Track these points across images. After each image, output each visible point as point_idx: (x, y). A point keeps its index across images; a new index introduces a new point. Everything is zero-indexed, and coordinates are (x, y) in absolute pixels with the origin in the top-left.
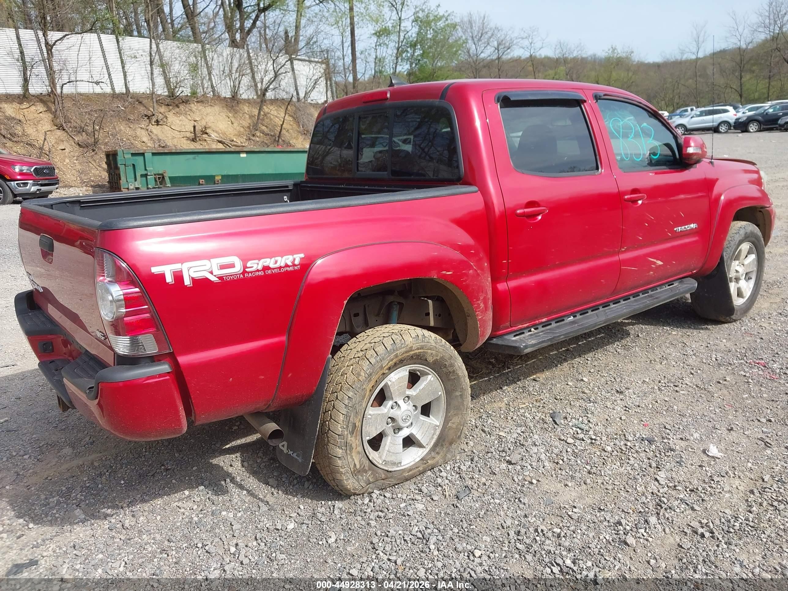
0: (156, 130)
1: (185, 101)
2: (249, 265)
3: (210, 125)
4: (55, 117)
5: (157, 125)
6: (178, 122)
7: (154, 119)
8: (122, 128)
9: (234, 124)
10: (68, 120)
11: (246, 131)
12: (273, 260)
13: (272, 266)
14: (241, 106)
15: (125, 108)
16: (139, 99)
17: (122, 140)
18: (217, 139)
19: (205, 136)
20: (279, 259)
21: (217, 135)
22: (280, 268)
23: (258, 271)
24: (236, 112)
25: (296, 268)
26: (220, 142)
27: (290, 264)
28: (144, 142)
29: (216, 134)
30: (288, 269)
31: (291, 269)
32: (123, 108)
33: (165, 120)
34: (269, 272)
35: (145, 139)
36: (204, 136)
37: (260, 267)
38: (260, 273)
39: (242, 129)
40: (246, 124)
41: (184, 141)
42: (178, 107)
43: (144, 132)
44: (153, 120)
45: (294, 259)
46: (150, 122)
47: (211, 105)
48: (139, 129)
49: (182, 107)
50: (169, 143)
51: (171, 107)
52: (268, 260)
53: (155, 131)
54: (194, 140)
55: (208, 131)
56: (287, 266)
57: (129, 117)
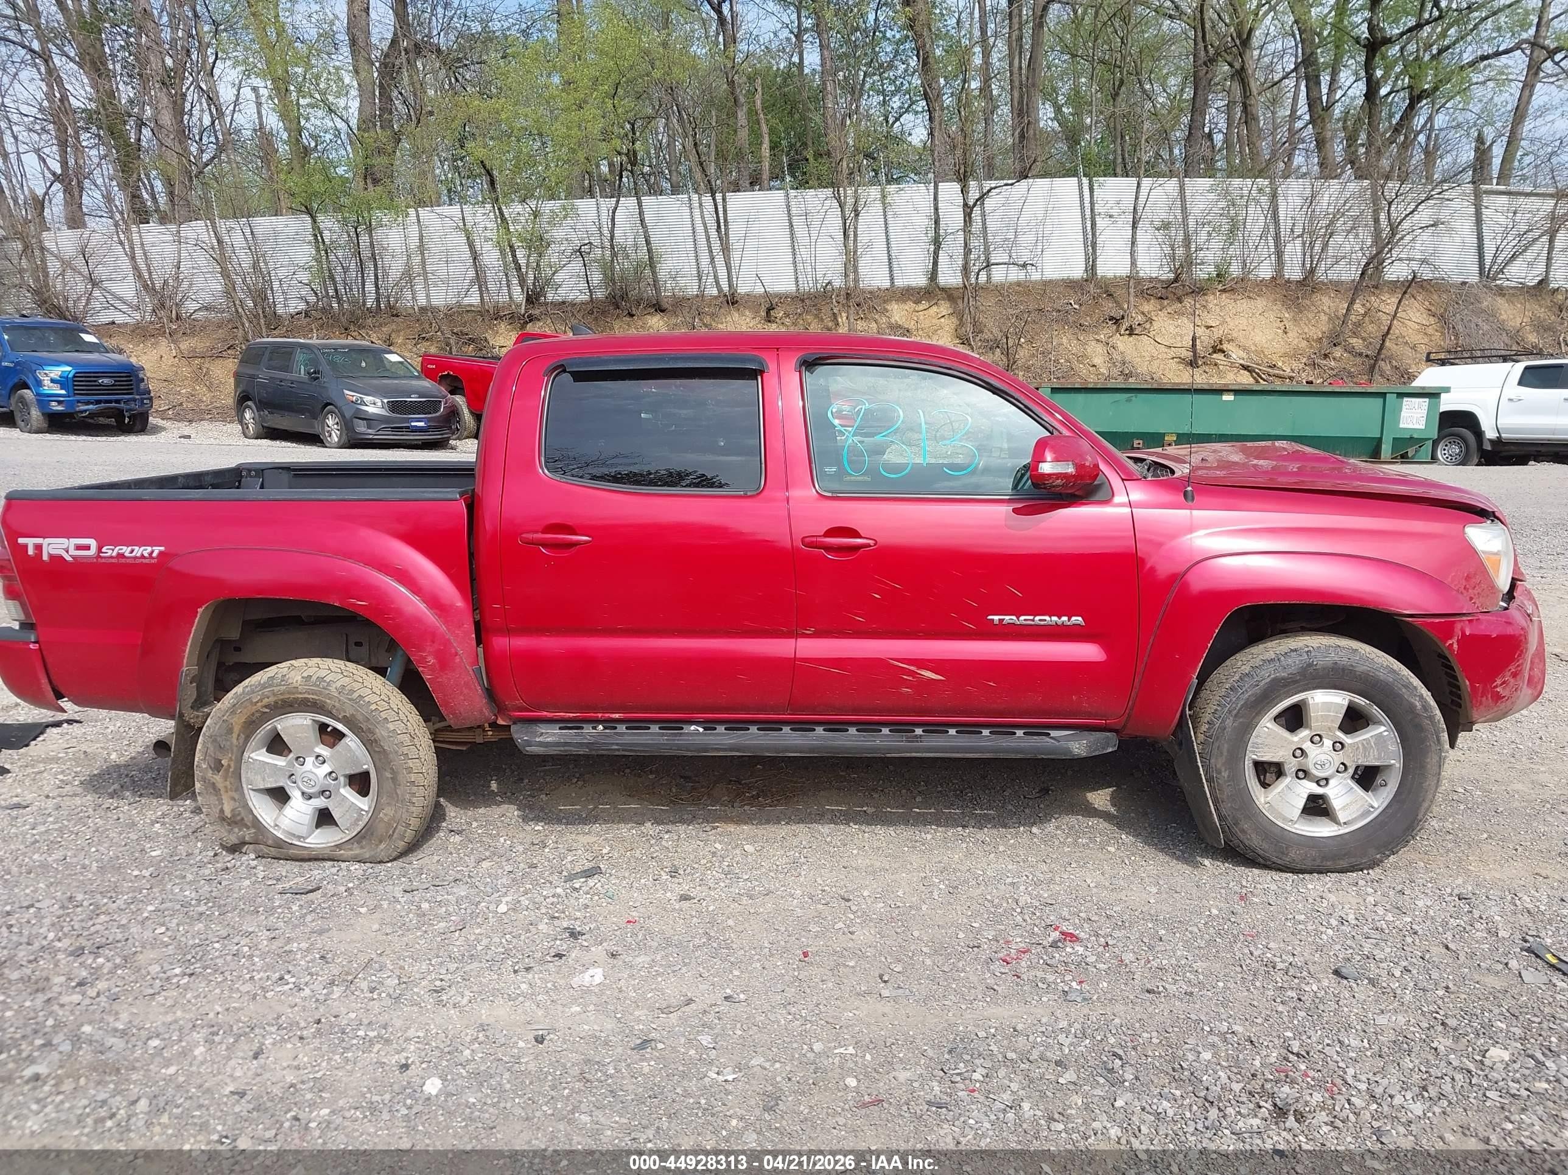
0: (1124, 343)
1: (1199, 290)
2: (104, 550)
3: (1235, 335)
4: (961, 323)
5: (1130, 335)
6: (1172, 328)
7: (1125, 324)
8: (1065, 340)
9: (1290, 334)
10: (978, 329)
11: (1311, 347)
12: (130, 548)
13: (127, 554)
14: (1317, 297)
15: (1081, 305)
16: (1108, 289)
17: (1057, 361)
18: (1242, 362)
19: (1218, 356)
20: (136, 548)
21: (1245, 355)
22: (135, 558)
23: (111, 557)
24: (1300, 309)
25: (153, 561)
26: (1245, 368)
27: (146, 555)
28: (1094, 366)
29: (1242, 354)
30: (144, 561)
31: (147, 561)
32: (1076, 306)
33: (1148, 326)
34: (123, 561)
35: (1097, 361)
36: (1215, 356)
37: (114, 554)
38: (113, 561)
39: (1304, 344)
40: (1315, 333)
41: (1173, 364)
42: (1180, 301)
43: (1100, 349)
44: (1124, 327)
45: (152, 552)
46: (1117, 331)
47: (1250, 298)
48: (1093, 343)
49: (1188, 302)
50: (1143, 368)
51: (1166, 302)
52: (125, 548)
53: (1121, 346)
54: (1193, 364)
55: (1225, 347)
56: (143, 556)
57: (1082, 321)
